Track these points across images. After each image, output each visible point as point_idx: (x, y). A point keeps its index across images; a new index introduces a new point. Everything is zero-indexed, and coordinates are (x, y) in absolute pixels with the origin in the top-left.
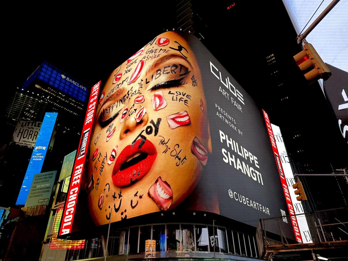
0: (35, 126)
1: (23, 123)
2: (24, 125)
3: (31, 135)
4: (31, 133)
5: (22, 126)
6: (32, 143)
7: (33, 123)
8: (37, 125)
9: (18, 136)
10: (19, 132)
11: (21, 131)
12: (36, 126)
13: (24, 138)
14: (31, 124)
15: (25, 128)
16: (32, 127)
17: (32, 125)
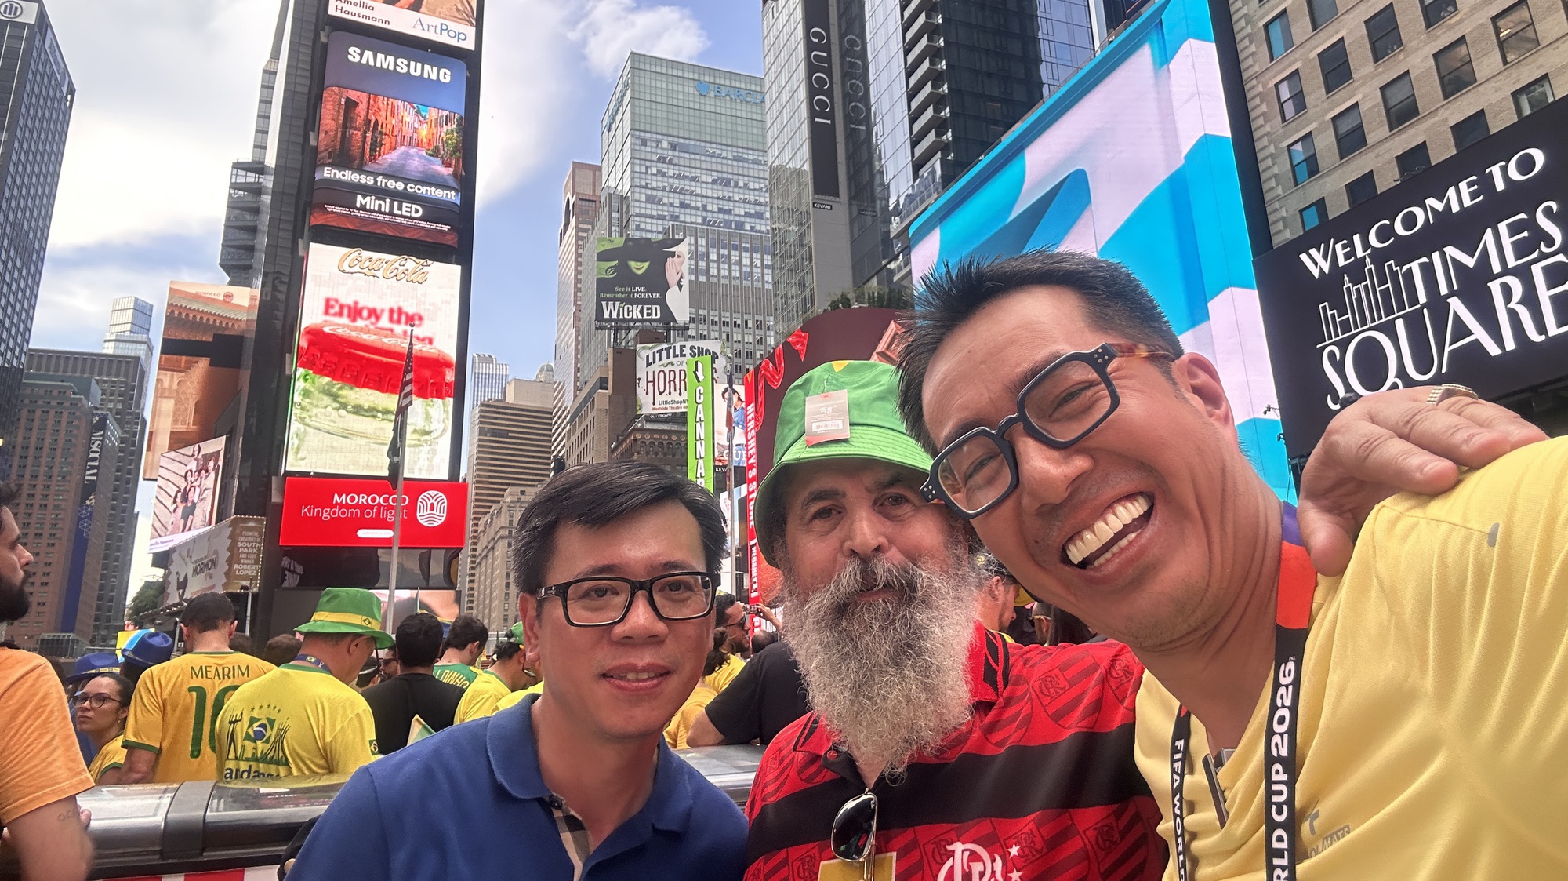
0: (675, 356)
1: (648, 357)
2: (651, 360)
3: (674, 381)
4: (672, 378)
5: (648, 364)
6: (680, 403)
7: (668, 349)
8: (678, 352)
9: (647, 393)
10: (648, 382)
11: (651, 379)
12: (677, 356)
13: (661, 393)
14: (664, 353)
15: (655, 367)
16: (669, 360)
17: (668, 357)
